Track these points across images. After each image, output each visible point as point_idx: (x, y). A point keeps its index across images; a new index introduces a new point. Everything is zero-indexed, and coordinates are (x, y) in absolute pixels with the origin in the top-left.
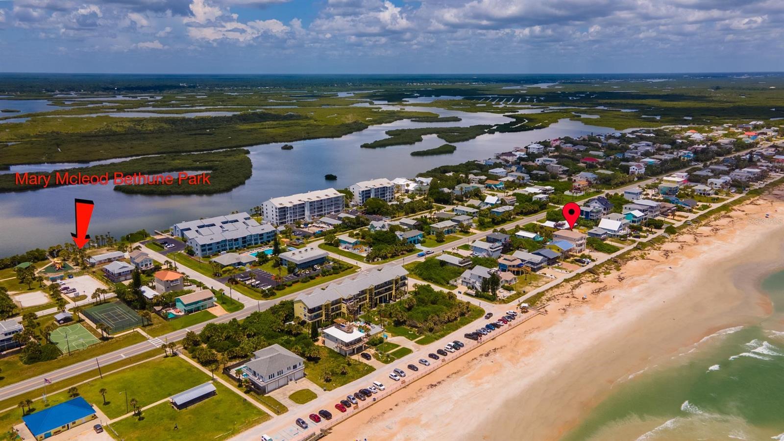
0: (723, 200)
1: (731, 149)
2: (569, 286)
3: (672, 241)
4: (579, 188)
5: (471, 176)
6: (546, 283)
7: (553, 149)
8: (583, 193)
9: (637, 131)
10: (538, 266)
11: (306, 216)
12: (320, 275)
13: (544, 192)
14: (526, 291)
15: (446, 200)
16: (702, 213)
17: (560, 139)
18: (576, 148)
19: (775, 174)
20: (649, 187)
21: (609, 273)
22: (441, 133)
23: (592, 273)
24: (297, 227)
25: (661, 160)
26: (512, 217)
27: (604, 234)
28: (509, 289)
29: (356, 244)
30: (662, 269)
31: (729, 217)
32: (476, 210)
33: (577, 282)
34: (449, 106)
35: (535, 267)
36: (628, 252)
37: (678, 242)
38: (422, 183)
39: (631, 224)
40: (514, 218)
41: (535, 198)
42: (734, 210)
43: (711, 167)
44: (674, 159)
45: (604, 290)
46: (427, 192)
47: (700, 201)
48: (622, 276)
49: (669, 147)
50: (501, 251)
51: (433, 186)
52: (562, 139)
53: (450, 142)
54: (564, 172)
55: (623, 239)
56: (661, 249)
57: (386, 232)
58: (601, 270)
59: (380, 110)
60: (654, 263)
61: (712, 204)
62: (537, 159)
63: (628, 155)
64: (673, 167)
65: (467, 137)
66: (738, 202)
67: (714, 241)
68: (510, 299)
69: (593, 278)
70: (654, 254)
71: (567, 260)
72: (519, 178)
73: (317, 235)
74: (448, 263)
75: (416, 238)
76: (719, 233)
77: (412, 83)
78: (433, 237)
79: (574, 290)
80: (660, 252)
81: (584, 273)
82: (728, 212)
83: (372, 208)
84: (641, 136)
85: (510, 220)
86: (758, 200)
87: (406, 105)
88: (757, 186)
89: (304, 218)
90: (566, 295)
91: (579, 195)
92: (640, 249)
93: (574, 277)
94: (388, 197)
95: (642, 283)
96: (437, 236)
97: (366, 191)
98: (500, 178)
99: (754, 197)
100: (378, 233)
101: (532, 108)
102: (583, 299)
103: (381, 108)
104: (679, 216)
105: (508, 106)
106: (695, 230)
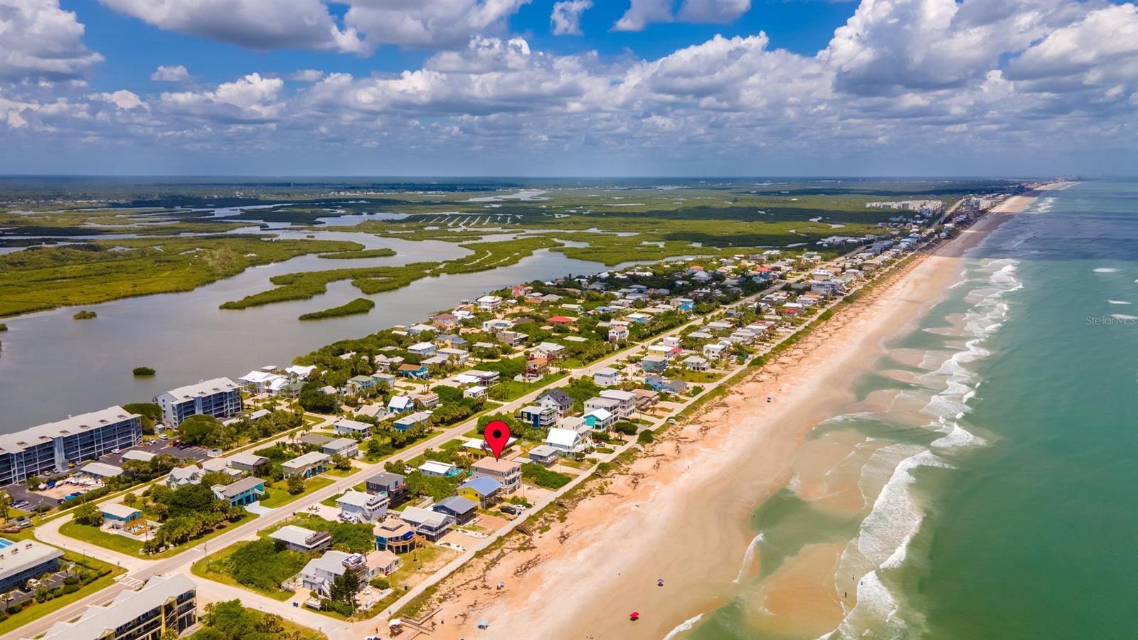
0: (720, 376)
1: (739, 292)
2: (481, 564)
3: (647, 456)
4: (535, 371)
5: (379, 359)
6: (447, 564)
7: (514, 301)
8: (541, 377)
9: (631, 269)
10: (438, 531)
11: (56, 464)
12: (34, 600)
13: (484, 382)
14: (409, 585)
15: (327, 407)
16: (691, 401)
17: (527, 285)
18: (546, 298)
19: (784, 330)
20: (631, 361)
21: (547, 528)
22: (357, 277)
23: (522, 532)
24: (31, 490)
25: (652, 314)
26: (426, 430)
27: (552, 454)
28: (380, 585)
29: (133, 517)
30: (626, 509)
31: (724, 405)
32: (368, 425)
33: (495, 554)
34: (382, 230)
35: (434, 534)
36: (581, 485)
37: (653, 456)
38: (296, 375)
39: (595, 430)
40: (430, 432)
41: (467, 393)
42: (730, 392)
43: (711, 324)
44: (670, 313)
45: (535, 564)
46: (299, 392)
47: (692, 381)
48: (567, 531)
49: (666, 291)
50: (387, 506)
51: (313, 381)
52: (529, 285)
53: (368, 293)
54: (522, 341)
55: (579, 458)
56: (630, 472)
57: (196, 488)
58: (537, 524)
59: (274, 239)
60: (616, 499)
61: (706, 385)
62: (485, 323)
63: (612, 307)
64: (665, 326)
65: (396, 284)
66: (738, 379)
67: (702, 449)
68: (380, 607)
69: (522, 541)
70: (618, 482)
71: (491, 510)
72: (451, 357)
73: (64, 504)
74: (289, 543)
75: (251, 493)
76: (708, 435)
77: (338, 192)
78: (284, 484)
79: (487, 572)
80: (627, 477)
81: (509, 534)
82: (723, 397)
83: (191, 436)
84: (635, 275)
85: (423, 437)
86: (761, 373)
87: (319, 230)
88: (763, 349)
89: (54, 467)
90: (472, 584)
91: (534, 380)
92: (599, 476)
93: (494, 544)
94: (229, 409)
95: (594, 541)
96: (290, 484)
97: (185, 404)
98: (424, 359)
99: (756, 370)
100: (182, 488)
101: (502, 233)
102: (498, 588)
103: (276, 236)
104: (662, 409)
105: (469, 229)
106: (678, 433)
